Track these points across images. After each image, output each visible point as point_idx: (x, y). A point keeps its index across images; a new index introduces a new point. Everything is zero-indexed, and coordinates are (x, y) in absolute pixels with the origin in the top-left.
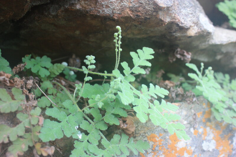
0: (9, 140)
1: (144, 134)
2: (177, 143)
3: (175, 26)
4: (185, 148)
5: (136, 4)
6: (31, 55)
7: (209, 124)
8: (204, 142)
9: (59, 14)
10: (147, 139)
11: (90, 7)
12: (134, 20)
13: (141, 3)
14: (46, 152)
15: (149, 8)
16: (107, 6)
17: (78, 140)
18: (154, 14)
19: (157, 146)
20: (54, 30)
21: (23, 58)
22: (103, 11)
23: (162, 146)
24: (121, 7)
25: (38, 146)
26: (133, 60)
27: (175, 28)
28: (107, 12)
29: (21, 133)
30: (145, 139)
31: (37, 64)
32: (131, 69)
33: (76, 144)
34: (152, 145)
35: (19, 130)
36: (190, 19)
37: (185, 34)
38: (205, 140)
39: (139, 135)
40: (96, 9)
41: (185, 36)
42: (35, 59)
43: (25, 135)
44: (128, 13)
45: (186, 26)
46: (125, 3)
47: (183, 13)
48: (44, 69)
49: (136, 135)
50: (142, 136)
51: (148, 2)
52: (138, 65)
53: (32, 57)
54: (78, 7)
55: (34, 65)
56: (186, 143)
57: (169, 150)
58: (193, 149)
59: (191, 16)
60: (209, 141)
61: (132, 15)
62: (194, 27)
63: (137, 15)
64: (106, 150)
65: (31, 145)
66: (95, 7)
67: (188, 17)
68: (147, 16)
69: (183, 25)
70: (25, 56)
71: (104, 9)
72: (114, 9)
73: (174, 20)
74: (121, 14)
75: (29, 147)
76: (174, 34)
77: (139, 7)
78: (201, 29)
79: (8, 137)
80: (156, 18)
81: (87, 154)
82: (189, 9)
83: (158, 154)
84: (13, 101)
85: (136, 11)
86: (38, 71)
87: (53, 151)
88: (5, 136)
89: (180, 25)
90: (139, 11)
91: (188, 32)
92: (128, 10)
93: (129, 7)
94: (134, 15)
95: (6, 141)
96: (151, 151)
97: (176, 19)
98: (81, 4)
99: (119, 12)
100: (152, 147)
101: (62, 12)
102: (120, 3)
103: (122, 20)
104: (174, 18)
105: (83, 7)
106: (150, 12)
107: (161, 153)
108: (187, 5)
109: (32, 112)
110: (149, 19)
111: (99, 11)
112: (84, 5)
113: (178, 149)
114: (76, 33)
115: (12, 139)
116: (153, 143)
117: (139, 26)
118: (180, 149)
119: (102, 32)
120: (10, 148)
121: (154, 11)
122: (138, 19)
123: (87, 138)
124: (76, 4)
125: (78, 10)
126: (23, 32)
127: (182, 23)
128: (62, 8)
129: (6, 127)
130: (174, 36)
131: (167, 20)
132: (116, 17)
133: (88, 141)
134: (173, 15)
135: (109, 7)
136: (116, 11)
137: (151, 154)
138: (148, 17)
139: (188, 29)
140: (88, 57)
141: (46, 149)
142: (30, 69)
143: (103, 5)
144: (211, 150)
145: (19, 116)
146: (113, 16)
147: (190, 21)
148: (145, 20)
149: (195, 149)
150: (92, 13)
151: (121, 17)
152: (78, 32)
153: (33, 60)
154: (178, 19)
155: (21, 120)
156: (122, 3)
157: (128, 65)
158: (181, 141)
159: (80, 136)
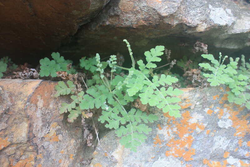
0: (68, 111)
1: (161, 112)
2: (189, 119)
3: (185, 26)
4: (197, 124)
5: (147, 15)
6: (85, 57)
7: (226, 105)
8: (220, 120)
9: (97, 29)
10: (163, 115)
11: (116, 22)
12: (149, 27)
13: (150, 15)
14: (88, 116)
15: (156, 18)
16: (127, 20)
17: (105, 110)
18: (161, 21)
19: (171, 121)
20: (99, 38)
21: (80, 60)
22: (125, 23)
23: (176, 121)
24: (137, 19)
25: (83, 113)
26: (146, 58)
27: (185, 27)
28: (128, 24)
29: (74, 106)
30: (162, 115)
31: (89, 63)
32: (145, 65)
33: (103, 112)
34: (167, 120)
35: (73, 105)
36: (198, 18)
37: (195, 31)
38: (221, 119)
39: (157, 112)
40: (120, 23)
41: (196, 32)
42: (88, 59)
43: (76, 107)
44: (142, 23)
45: (192, 25)
46: (139, 16)
47: (191, 14)
48: (94, 66)
49: (155, 112)
50: (159, 113)
51: (154, 14)
52: (150, 62)
53: (86, 59)
54: (107, 23)
55: (87, 64)
56: (198, 120)
57: (181, 124)
58: (205, 125)
59: (199, 15)
60: (225, 120)
61: (146, 24)
62: (203, 24)
63: (150, 23)
64: (124, 118)
65: (80, 114)
66: (118, 22)
67: (197, 16)
68: (156, 23)
69: (190, 25)
70: (82, 58)
71: (125, 22)
72: (132, 21)
73: (182, 22)
74: (138, 24)
75: (79, 114)
76: (186, 32)
77: (149, 17)
78: (210, 25)
79: (67, 110)
80: (164, 23)
81: (110, 118)
82: (199, 9)
83: (172, 127)
84: (68, 89)
85: (148, 20)
86: (90, 69)
87: (92, 116)
88: (66, 109)
89: (188, 25)
90: (150, 20)
91: (196, 29)
92: (141, 21)
93: (142, 19)
94: (147, 23)
95: (66, 112)
96: (166, 124)
97: (184, 21)
98: (109, 21)
99: (136, 23)
100: (167, 121)
101: (99, 27)
102: (135, 16)
103: (140, 27)
104: (181, 20)
105: (111, 23)
106: (158, 20)
107: (174, 126)
108: (197, 5)
109: (79, 94)
110: (159, 24)
111: (122, 24)
112: (112, 21)
113: (190, 124)
114: (114, 38)
115: (69, 111)
116: (168, 119)
117: (155, 30)
118: (192, 124)
119: (131, 36)
120: (69, 116)
121: (160, 19)
122: (151, 26)
123: (112, 109)
124: (106, 22)
125: (109, 25)
126: (79, 41)
127: (189, 23)
128: (98, 25)
129: (66, 104)
130: (186, 33)
131: (175, 23)
132: (134, 26)
133: (112, 111)
134: (180, 18)
135: (128, 20)
136: (134, 22)
137: (166, 126)
138: (158, 23)
139: (196, 27)
140: (111, 56)
141: (88, 115)
142: (84, 67)
143: (123, 20)
144: (227, 128)
145: (72, 97)
146: (133, 26)
147: (198, 20)
148: (156, 26)
149: (207, 125)
150: (117, 26)
151: (139, 26)
152: (115, 38)
153: (86, 60)
154: (185, 20)
155: (73, 99)
156: (137, 16)
157: (143, 62)
158: (193, 118)
159: (107, 108)
